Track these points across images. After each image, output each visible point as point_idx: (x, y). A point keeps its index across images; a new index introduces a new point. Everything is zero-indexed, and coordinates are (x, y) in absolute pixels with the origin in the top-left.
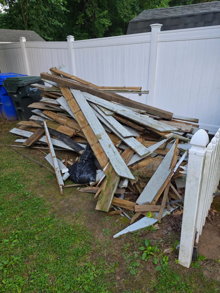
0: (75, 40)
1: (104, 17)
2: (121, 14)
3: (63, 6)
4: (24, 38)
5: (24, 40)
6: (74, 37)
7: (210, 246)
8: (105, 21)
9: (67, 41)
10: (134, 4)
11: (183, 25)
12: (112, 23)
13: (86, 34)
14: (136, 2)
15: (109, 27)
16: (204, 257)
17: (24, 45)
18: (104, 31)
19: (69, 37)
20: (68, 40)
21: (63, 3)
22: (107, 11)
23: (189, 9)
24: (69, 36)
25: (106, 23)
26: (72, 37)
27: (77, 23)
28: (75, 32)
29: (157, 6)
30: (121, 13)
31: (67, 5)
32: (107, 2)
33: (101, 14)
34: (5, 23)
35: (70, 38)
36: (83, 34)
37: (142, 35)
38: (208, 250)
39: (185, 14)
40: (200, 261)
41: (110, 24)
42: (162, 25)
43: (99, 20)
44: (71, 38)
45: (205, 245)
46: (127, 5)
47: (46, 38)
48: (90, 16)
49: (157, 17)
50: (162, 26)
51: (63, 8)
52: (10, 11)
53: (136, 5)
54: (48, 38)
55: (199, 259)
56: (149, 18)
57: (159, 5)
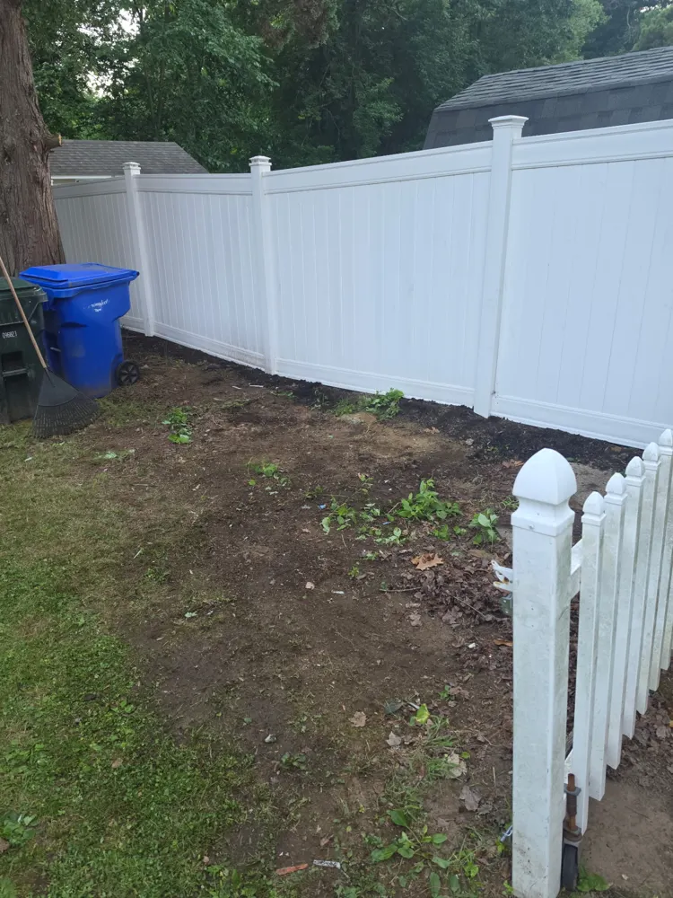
0: (273, 168)
1: (381, 96)
2: (431, 87)
3: (262, 71)
4: (134, 165)
5: (135, 170)
6: (270, 161)
7: (633, 843)
8: (384, 108)
9: (249, 172)
10: (472, 56)
11: (597, 116)
12: (402, 114)
13: (328, 147)
14: (480, 51)
15: (395, 125)
16: (603, 883)
17: (134, 185)
18: (381, 139)
19: (255, 161)
20: (252, 168)
21: (263, 62)
22: (391, 79)
23: (617, 69)
24: (256, 157)
25: (387, 115)
26: (263, 161)
27: (300, 118)
28: (295, 144)
29: (544, 58)
30: (433, 84)
31: (273, 67)
32: (391, 55)
33: (374, 90)
34: (101, 122)
35: (260, 163)
36: (319, 147)
37: (460, 151)
38: (620, 858)
39: (602, 82)
40: (588, 894)
41: (398, 118)
42: (527, 119)
43: (365, 106)
44: (262, 164)
45: (615, 837)
46: (453, 61)
47: (209, 161)
48: (339, 96)
49: (519, 94)
50: (526, 123)
51: (260, 77)
52: (115, 89)
53: (479, 59)
54: (215, 163)
55: (586, 888)
56: (491, 99)
57: (549, 57)
